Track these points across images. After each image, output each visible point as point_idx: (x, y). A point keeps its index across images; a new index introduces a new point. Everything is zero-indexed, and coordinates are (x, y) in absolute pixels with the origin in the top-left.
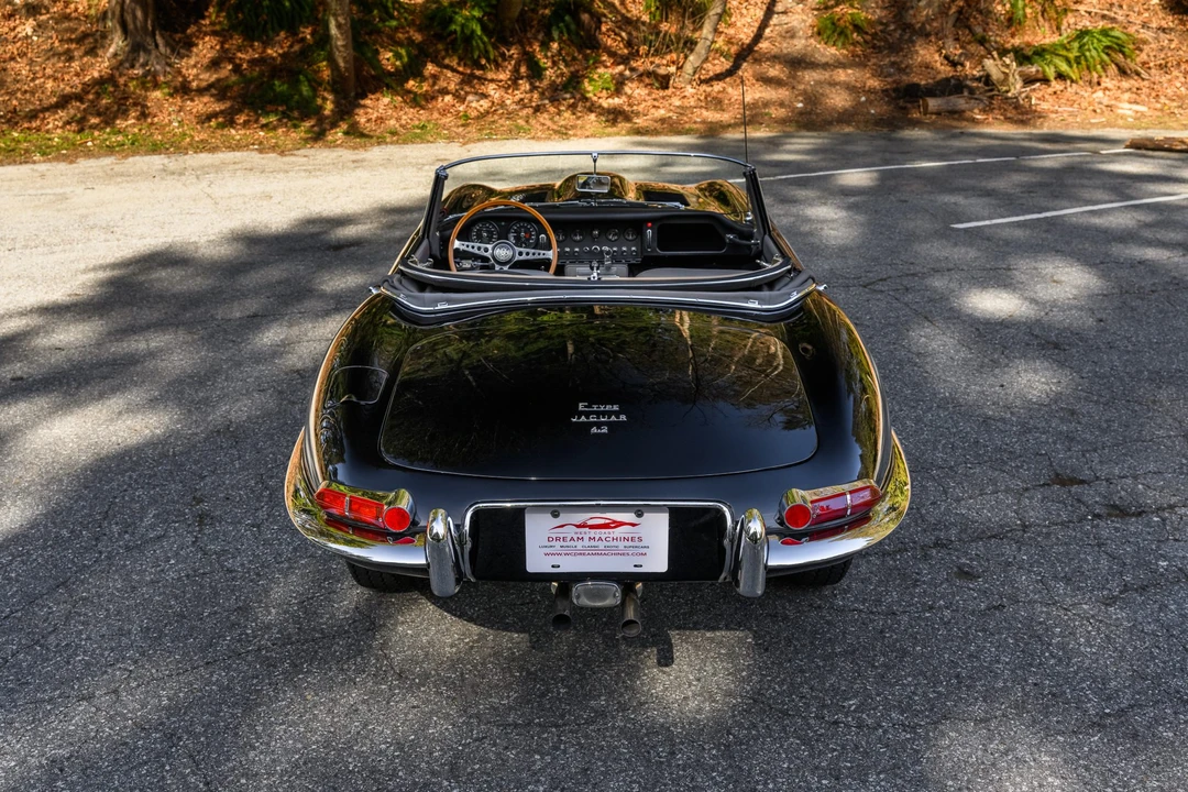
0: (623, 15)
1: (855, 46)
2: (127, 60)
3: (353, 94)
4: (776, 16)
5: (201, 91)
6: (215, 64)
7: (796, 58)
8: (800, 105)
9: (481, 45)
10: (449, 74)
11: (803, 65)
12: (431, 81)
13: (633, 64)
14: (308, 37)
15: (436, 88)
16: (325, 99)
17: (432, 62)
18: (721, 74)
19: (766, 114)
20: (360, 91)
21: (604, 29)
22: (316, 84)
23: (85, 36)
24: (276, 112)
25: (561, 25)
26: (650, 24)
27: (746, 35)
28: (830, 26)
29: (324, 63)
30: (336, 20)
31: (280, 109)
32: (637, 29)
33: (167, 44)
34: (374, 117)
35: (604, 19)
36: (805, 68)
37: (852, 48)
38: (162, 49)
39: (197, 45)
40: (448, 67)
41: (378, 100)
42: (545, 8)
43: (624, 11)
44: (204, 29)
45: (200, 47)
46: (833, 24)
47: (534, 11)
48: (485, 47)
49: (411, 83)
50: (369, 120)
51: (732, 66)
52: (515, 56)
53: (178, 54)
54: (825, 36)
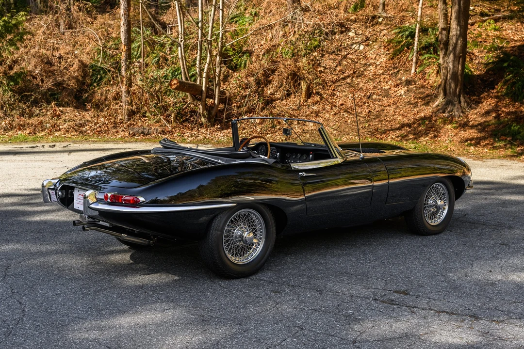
2: (441, 109)
5: (472, 127)
6: (488, 113)
23: (428, 96)
24: (505, 140)
31: (508, 139)
33: (466, 102)
38: (462, 104)
39: (482, 103)
44: (491, 94)
45: (484, 104)
53: (470, 107)
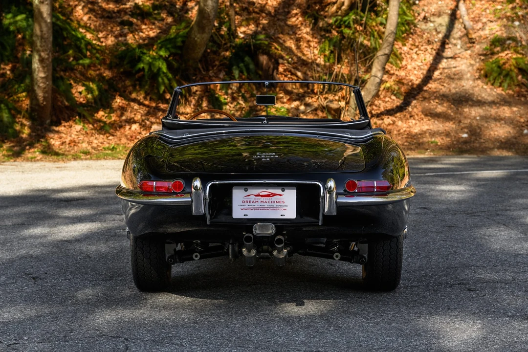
0: (299, 58)
1: (521, 88)
3: (48, 121)
4: (445, 60)
7: (464, 96)
8: (465, 135)
9: (166, 81)
10: (136, 106)
11: (470, 103)
12: (119, 112)
13: (308, 100)
14: (8, 72)
15: (124, 118)
16: (22, 125)
17: (120, 96)
18: (392, 110)
19: (432, 143)
20: (54, 118)
21: (281, 69)
22: (15, 111)
25: (241, 65)
26: (325, 65)
27: (415, 77)
28: (496, 69)
29: (24, 94)
30: (40, 56)
32: (311, 69)
34: (68, 141)
35: (281, 61)
36: (472, 106)
37: (517, 88)
40: (135, 100)
41: (71, 127)
42: (227, 51)
43: (299, 55)
46: (499, 67)
47: (215, 53)
48: (170, 83)
49: (101, 113)
50: (63, 143)
51: (402, 103)
52: (198, 93)
54: (491, 78)
